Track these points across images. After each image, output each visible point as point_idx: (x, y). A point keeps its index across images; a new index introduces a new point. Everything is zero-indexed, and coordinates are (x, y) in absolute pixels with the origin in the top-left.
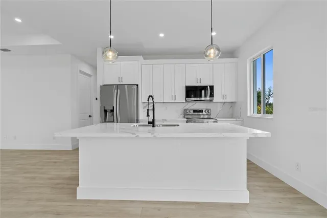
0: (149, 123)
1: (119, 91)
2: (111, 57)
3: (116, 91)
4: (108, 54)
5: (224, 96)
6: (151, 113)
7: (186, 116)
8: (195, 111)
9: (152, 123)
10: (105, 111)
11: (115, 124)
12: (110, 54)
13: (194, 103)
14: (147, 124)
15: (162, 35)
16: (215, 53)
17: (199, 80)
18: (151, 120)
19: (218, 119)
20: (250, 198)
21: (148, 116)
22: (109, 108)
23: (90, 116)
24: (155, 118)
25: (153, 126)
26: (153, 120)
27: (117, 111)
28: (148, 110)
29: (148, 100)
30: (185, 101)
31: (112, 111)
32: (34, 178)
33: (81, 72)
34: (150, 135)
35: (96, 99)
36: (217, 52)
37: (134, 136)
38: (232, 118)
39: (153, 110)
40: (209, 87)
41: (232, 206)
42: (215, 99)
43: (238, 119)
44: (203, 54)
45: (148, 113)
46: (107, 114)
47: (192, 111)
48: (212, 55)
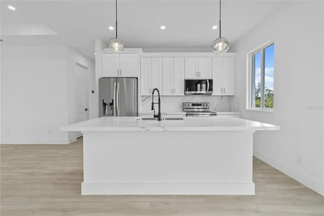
0: (155, 116)
1: (118, 84)
2: (117, 49)
3: (115, 84)
4: (114, 46)
5: (223, 90)
6: (156, 107)
7: (185, 110)
8: (193, 105)
9: (158, 117)
10: (105, 104)
11: (115, 117)
12: (116, 45)
13: (192, 97)
14: (153, 117)
15: (163, 28)
16: (222, 46)
17: (198, 74)
18: (157, 114)
19: (217, 113)
20: (256, 190)
21: (153, 109)
22: (108, 101)
23: (86, 110)
24: (161, 112)
25: (159, 120)
26: (159, 113)
27: (117, 104)
28: (153, 103)
29: (153, 93)
30: (184, 95)
31: (112, 104)
32: (33, 174)
33: (78, 64)
34: (160, 129)
35: (93, 92)
36: (225, 45)
37: (144, 130)
38: (230, 111)
39: (159, 103)
40: (208, 81)
41: (239, 198)
42: (214, 93)
43: (236, 113)
44: (211, 48)
45: (153, 107)
46: (107, 107)
47: (190, 105)
48: (220, 48)
